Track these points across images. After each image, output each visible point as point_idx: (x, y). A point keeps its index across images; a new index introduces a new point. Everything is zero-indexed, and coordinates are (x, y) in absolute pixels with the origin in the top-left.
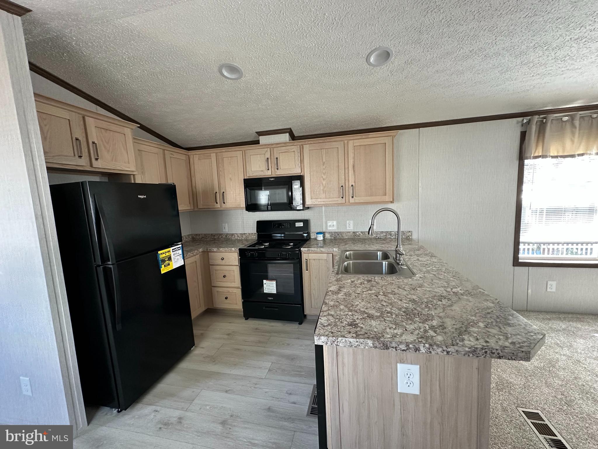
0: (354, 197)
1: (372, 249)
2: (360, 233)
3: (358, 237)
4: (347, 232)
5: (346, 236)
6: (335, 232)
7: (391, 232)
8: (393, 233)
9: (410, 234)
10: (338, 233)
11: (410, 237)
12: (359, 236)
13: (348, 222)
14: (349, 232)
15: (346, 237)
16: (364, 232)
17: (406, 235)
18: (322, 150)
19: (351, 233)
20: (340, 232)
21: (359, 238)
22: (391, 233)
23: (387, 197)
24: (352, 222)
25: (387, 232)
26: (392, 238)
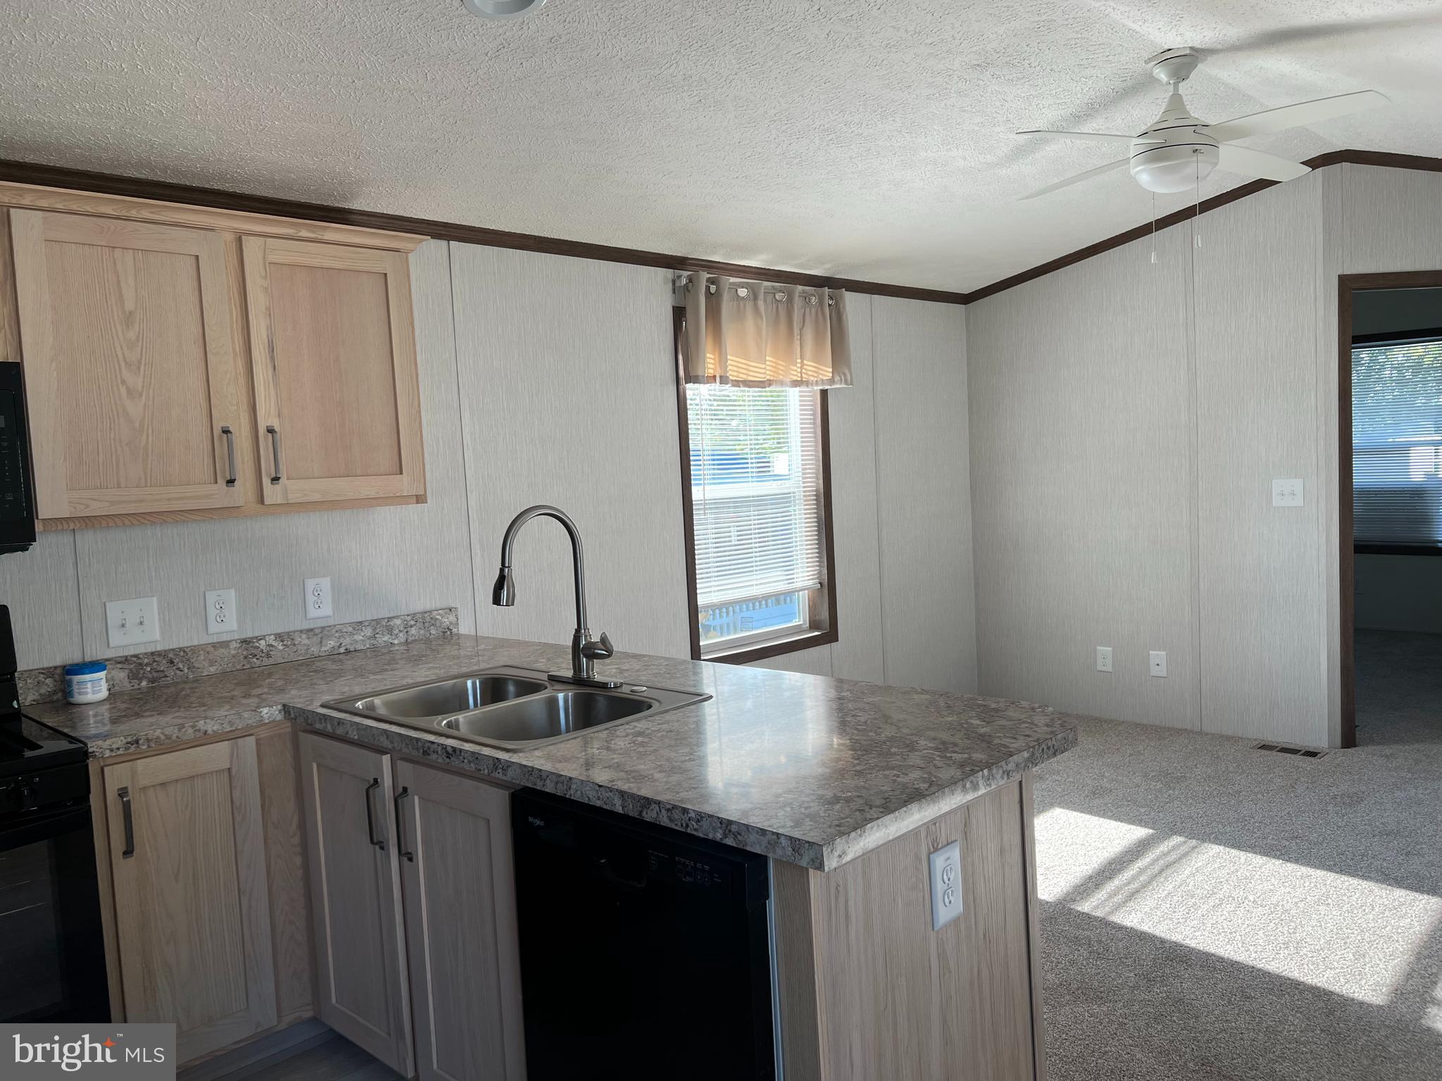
0: (283, 480)
1: (398, 685)
2: (271, 640)
3: (266, 661)
4: (214, 645)
5: (212, 663)
6: (152, 654)
7: (390, 619)
8: (398, 622)
9: (452, 618)
10: (170, 657)
11: (455, 630)
12: (269, 656)
13: (211, 597)
14: (225, 644)
15: (212, 669)
16: (288, 634)
17: (441, 623)
18: (118, 253)
19: (233, 645)
20: (181, 649)
21: (271, 661)
22: (392, 623)
23: (405, 477)
24: (231, 595)
25: (378, 621)
26: (396, 642)
